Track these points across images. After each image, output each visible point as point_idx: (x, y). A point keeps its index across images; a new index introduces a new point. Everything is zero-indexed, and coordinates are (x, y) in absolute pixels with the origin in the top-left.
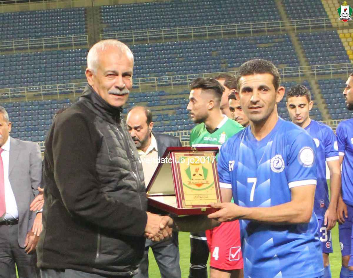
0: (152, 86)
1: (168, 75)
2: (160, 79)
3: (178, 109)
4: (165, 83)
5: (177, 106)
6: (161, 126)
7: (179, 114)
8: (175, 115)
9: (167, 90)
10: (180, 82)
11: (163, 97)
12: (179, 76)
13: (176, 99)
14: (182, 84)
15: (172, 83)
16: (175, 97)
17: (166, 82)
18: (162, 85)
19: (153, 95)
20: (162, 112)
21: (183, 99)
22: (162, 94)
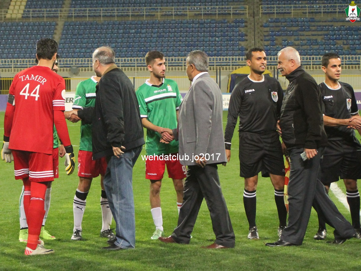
0: (303, 13)
1: (318, 4)
2: (311, 7)
3: (327, 35)
4: (315, 11)
5: (326, 32)
6: (310, 50)
7: (328, 40)
8: (324, 41)
9: (317, 17)
10: (330, 10)
11: (313, 24)
12: (329, 5)
13: (325, 26)
14: (331, 12)
15: (322, 11)
16: (324, 24)
17: (317, 10)
18: (312, 12)
19: (303, 21)
20: (312, 37)
21: (332, 26)
22: (312, 20)
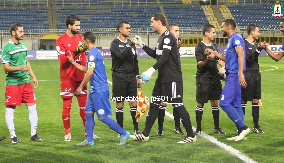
0: (79, 4)
3: (93, 17)
4: (86, 3)
5: (92, 15)
7: (93, 20)
8: (91, 20)
9: (87, 7)
10: (94, 3)
11: (85, 11)
13: (92, 12)
14: (94, 4)
15: (90, 3)
16: (91, 11)
17: (87, 3)
18: (84, 4)
19: (79, 9)
21: (95, 12)
22: (84, 9)
